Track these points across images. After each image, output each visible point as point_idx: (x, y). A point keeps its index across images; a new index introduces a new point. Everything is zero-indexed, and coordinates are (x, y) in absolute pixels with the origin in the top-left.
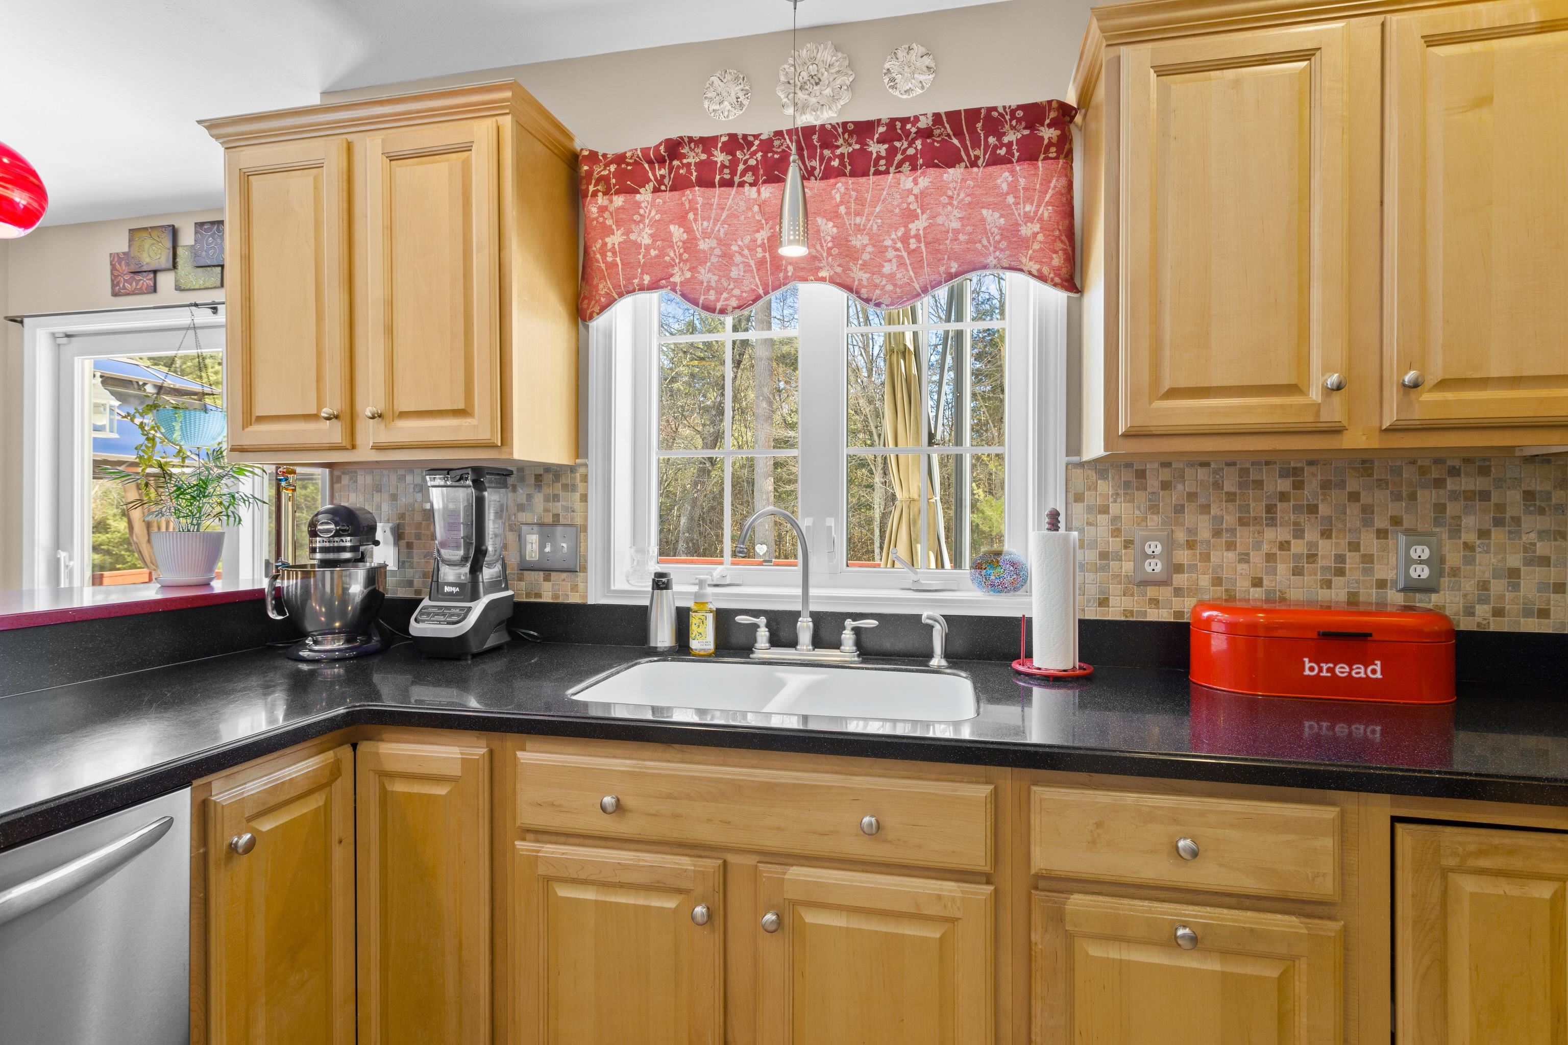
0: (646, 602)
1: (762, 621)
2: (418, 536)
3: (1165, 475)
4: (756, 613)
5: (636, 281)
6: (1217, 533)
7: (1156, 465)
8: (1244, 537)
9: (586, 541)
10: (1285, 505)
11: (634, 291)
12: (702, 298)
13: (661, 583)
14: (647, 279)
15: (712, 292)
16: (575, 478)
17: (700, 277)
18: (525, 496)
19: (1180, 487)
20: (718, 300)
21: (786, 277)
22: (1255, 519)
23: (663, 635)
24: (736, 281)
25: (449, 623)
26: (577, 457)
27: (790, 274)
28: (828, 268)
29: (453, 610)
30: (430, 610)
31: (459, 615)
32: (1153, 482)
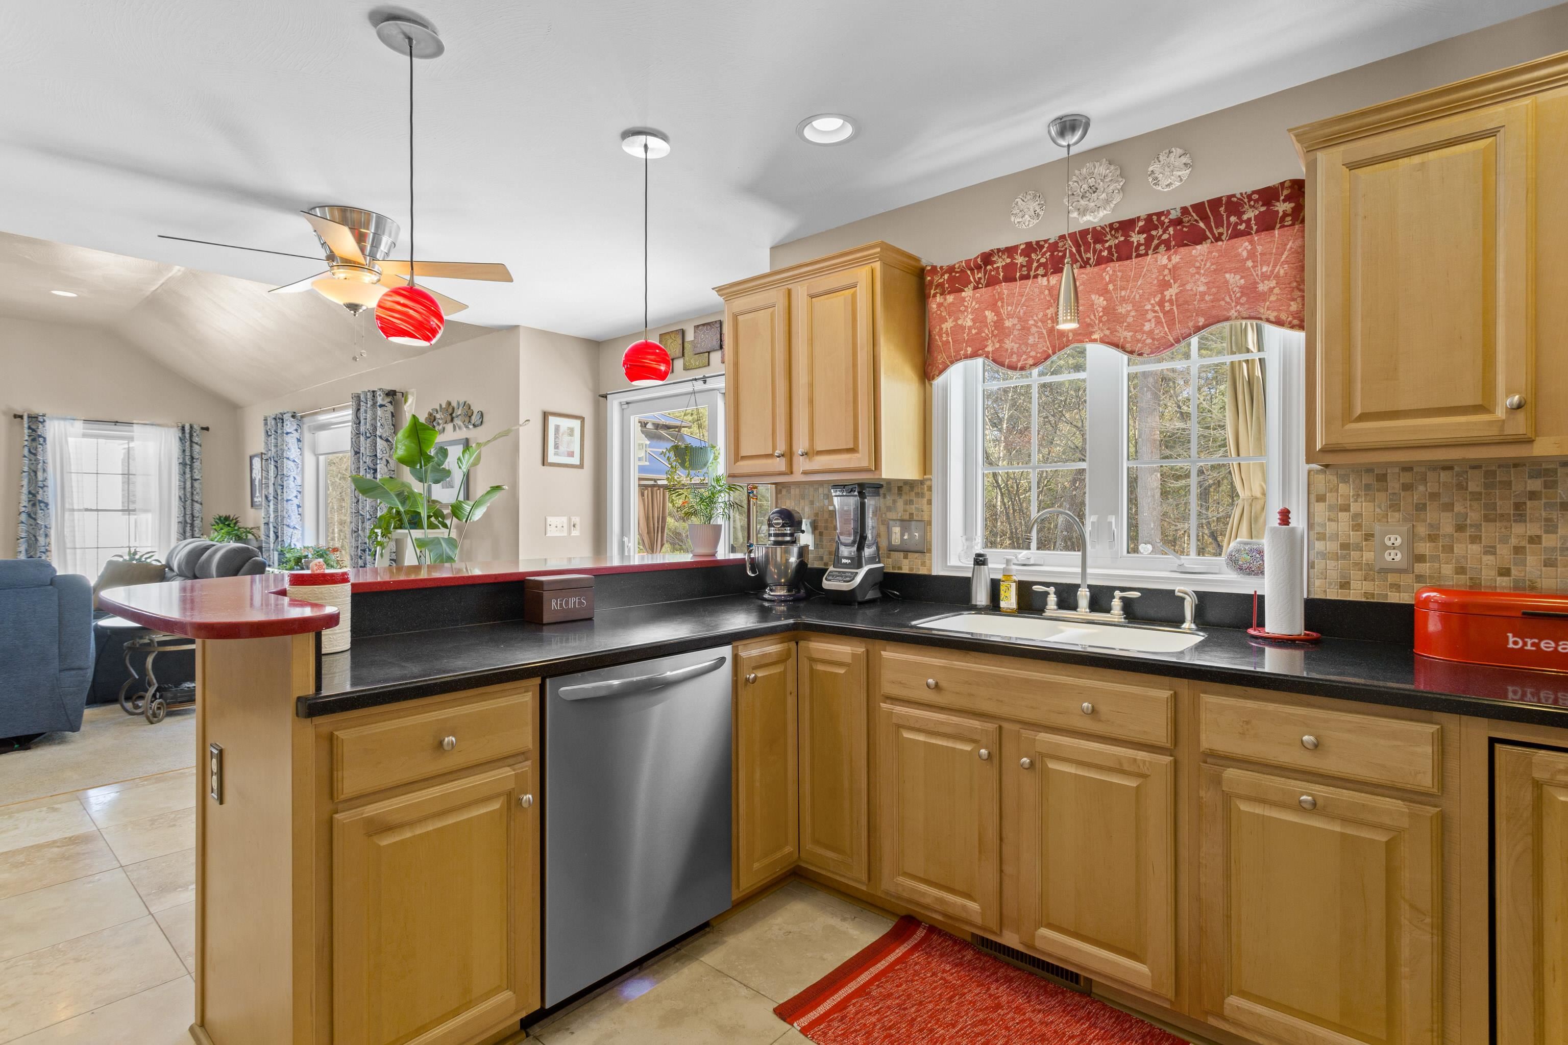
0: (970, 575)
1: (1052, 590)
2: (826, 528)
3: (1406, 478)
5: (962, 352)
6: (1459, 529)
7: (1397, 470)
9: (931, 532)
11: (960, 359)
12: (1007, 360)
13: (980, 560)
14: (969, 350)
15: (1014, 356)
16: (923, 489)
17: (1006, 346)
18: (891, 502)
19: (1421, 488)
20: (1018, 360)
21: (1068, 341)
22: (1502, 515)
23: (981, 597)
24: (1032, 346)
25: (845, 581)
26: (925, 474)
27: (1070, 338)
28: (1099, 331)
29: (847, 574)
30: (834, 573)
31: (850, 577)
32: (1394, 485)
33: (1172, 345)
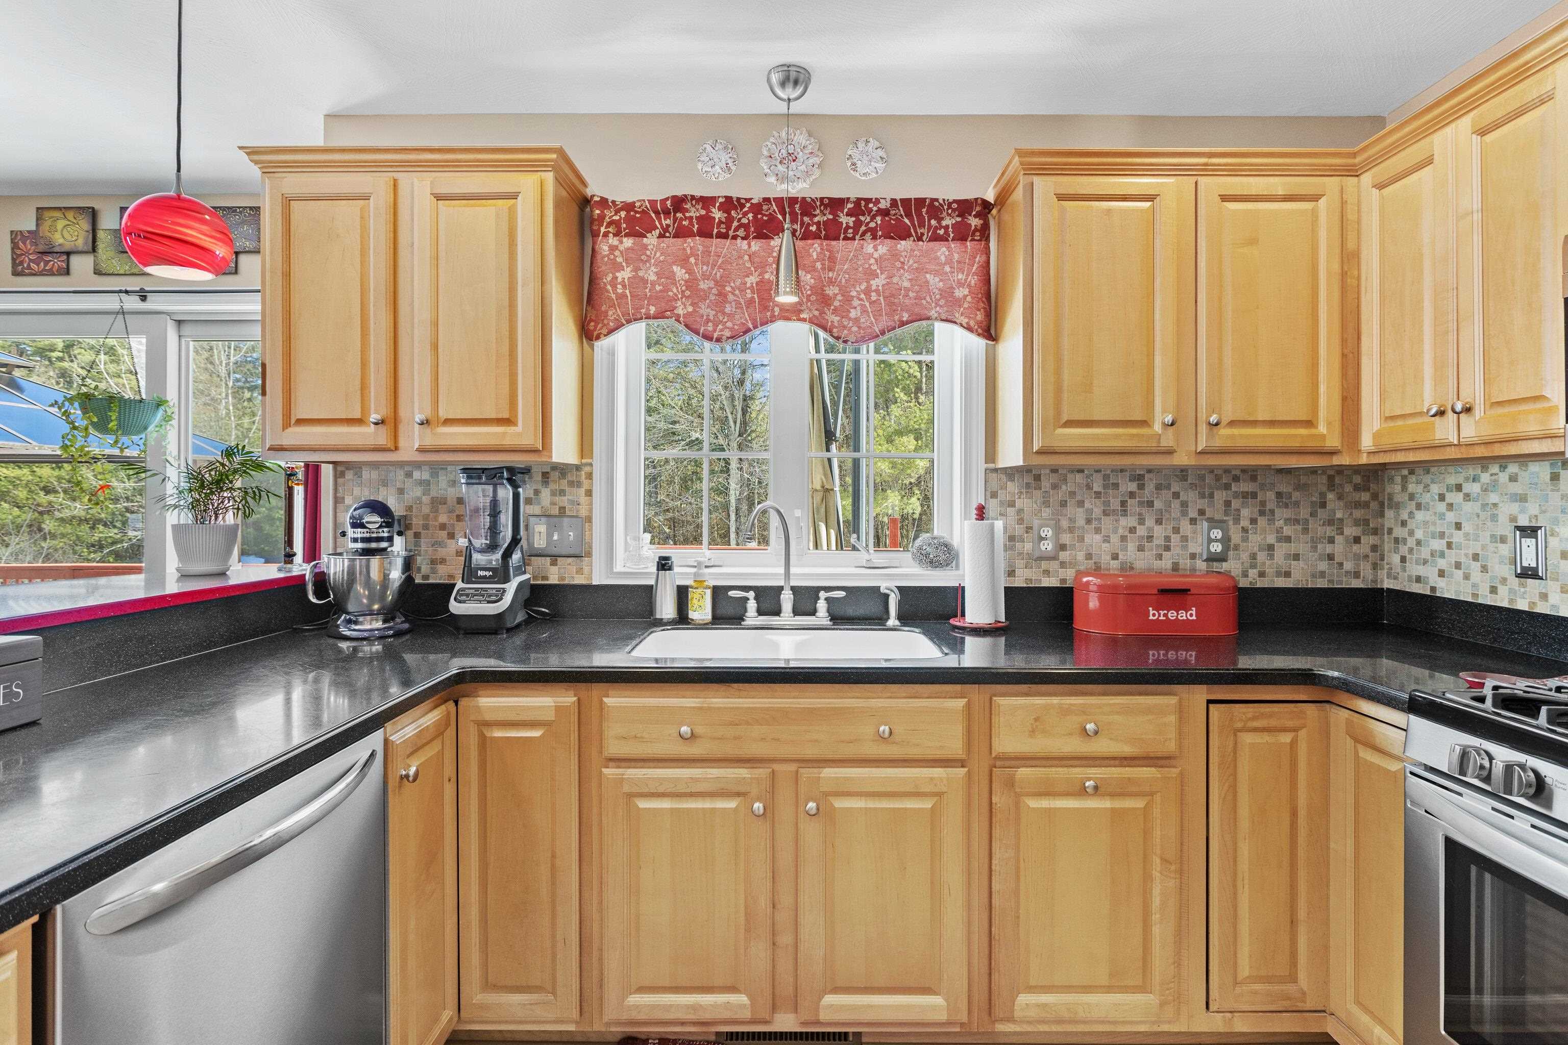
0: (652, 582)
1: (751, 595)
2: (426, 527)
3: (1054, 478)
4: (746, 589)
5: (643, 311)
6: (1089, 521)
7: (1048, 471)
8: (1107, 523)
9: (591, 530)
10: (1133, 500)
11: (641, 319)
12: (702, 328)
13: (664, 564)
14: (653, 310)
15: (710, 324)
16: (580, 476)
17: (701, 312)
18: (532, 492)
19: (1064, 487)
20: (715, 331)
21: (773, 316)
22: (1114, 511)
23: (666, 608)
24: (729, 315)
25: (489, 602)
26: (582, 458)
27: (776, 314)
28: (807, 311)
29: (490, 592)
30: (467, 591)
31: (497, 596)
32: (1046, 484)
33: (878, 336)
